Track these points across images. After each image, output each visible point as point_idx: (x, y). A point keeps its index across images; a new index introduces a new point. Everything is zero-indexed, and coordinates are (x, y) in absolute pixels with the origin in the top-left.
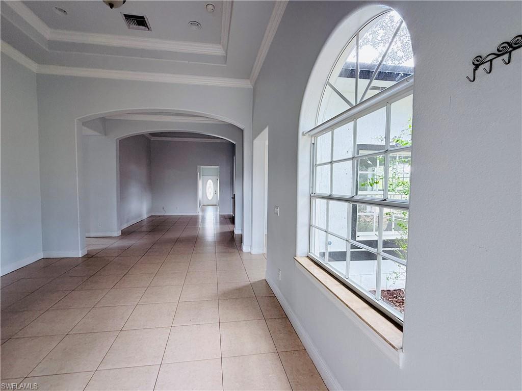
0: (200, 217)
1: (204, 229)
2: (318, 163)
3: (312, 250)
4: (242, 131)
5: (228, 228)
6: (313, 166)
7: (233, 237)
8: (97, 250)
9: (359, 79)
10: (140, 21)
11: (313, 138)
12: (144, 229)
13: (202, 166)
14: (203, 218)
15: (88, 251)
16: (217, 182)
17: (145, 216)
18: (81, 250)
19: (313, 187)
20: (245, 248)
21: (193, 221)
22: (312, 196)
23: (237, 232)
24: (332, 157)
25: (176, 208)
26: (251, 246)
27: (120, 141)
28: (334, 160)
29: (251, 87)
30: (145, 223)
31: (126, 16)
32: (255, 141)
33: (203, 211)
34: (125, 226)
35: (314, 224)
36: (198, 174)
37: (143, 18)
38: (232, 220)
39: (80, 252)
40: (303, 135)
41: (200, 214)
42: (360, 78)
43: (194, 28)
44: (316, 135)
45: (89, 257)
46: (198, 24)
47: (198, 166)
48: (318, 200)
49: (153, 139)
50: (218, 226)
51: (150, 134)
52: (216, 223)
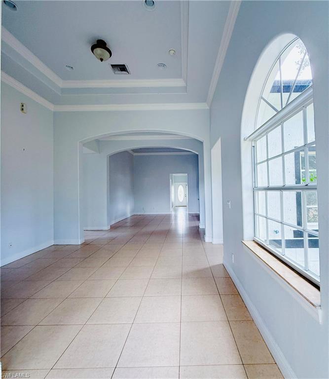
0: (173, 216)
1: (176, 224)
2: (258, 162)
3: (257, 235)
4: (202, 143)
5: (195, 223)
6: (255, 164)
7: (198, 231)
8: (92, 239)
9: (283, 94)
10: (123, 68)
11: (253, 142)
12: (128, 224)
13: (174, 174)
14: (176, 216)
15: (85, 240)
16: (186, 187)
17: (129, 215)
18: (80, 239)
19: (255, 182)
20: (207, 239)
21: (167, 219)
22: (255, 189)
23: (201, 227)
24: (267, 156)
25: (153, 209)
26: (212, 237)
27: (110, 157)
28: (269, 158)
29: (208, 108)
30: (129, 220)
31: (112, 66)
32: (212, 150)
33: (175, 211)
34: (113, 222)
35: (257, 213)
36: (171, 180)
37: (124, 65)
38: (197, 217)
39: (79, 240)
40: (245, 140)
41: (173, 213)
42: (284, 92)
43: (161, 68)
44: (255, 140)
45: (85, 244)
46: (164, 65)
47: (171, 174)
48: (260, 192)
49: (135, 154)
50: (188, 222)
51: (132, 150)
52: (186, 219)
